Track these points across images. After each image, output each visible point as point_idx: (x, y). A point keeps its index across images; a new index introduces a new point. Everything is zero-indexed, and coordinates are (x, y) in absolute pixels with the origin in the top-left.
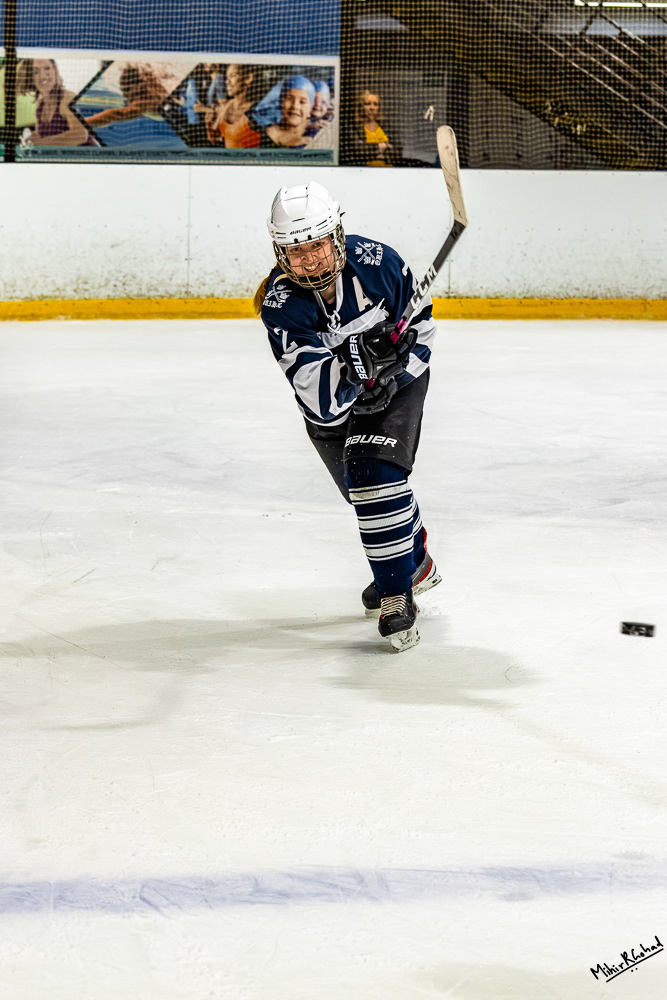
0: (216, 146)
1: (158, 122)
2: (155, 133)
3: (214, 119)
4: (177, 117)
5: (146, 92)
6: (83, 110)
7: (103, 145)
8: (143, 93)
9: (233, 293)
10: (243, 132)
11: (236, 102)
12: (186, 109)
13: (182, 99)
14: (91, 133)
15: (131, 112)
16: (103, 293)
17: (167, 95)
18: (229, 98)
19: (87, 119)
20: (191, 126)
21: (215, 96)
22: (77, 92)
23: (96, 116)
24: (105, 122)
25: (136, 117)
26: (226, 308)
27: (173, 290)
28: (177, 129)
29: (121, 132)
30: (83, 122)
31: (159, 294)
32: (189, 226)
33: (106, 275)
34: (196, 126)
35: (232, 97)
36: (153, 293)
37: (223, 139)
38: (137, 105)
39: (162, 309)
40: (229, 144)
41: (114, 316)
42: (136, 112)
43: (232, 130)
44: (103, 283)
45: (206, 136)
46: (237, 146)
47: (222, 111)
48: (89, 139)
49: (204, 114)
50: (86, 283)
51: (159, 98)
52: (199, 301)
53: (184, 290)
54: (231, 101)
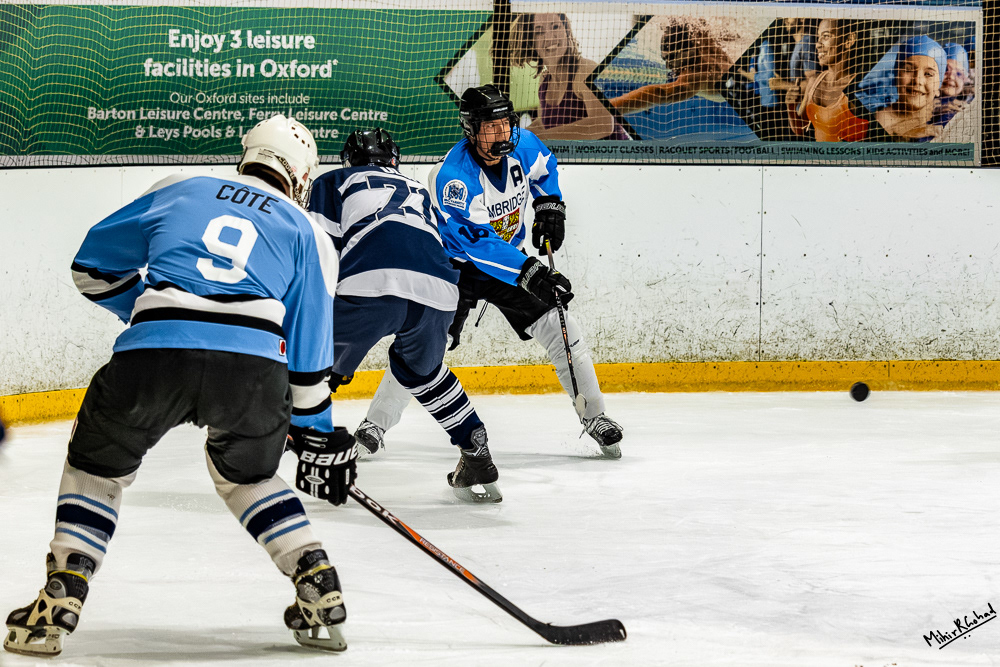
0: (800, 139)
1: (717, 104)
2: (710, 120)
3: (799, 99)
4: (744, 98)
5: (698, 60)
6: (606, 87)
7: (637, 138)
8: (694, 63)
9: (826, 353)
10: (840, 118)
11: (831, 74)
12: (757, 85)
13: (752, 69)
14: (618, 120)
15: (677, 89)
16: (636, 353)
17: (730, 65)
18: (820, 69)
19: (612, 100)
20: (764, 109)
21: (799, 65)
22: (598, 61)
23: (625, 96)
24: (638, 104)
25: (683, 97)
26: (817, 375)
27: (738, 348)
28: (744, 113)
29: (663, 119)
30: (606, 104)
31: (717, 354)
32: (761, 255)
33: (640, 327)
34: (771, 109)
35: (825, 68)
36: (709, 353)
37: (812, 126)
38: (684, 80)
39: (722, 377)
40: (820, 135)
41: (651, 387)
42: (683, 88)
43: (825, 115)
44: (635, 340)
45: (786, 123)
46: (834, 139)
47: (810, 87)
48: (617, 128)
49: (784, 91)
50: (610, 338)
51: (718, 68)
52: (776, 365)
53: (754, 348)
54: (823, 74)
